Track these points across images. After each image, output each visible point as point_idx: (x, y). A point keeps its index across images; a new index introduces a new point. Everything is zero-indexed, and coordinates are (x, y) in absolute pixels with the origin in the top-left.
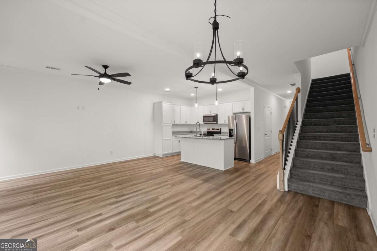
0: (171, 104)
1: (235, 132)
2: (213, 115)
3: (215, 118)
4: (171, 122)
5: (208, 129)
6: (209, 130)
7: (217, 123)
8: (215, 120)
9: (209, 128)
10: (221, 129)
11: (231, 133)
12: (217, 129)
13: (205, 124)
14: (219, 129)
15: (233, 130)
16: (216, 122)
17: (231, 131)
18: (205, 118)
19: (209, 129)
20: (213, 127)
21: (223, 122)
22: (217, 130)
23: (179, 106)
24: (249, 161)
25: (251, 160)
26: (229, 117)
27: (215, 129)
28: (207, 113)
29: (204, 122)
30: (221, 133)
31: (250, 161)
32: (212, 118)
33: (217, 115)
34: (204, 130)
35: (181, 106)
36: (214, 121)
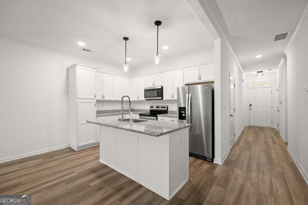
0: (94, 70)
1: (188, 112)
2: (158, 88)
3: (160, 92)
4: (94, 97)
5: (151, 107)
6: (152, 109)
7: (162, 99)
8: (160, 95)
9: (152, 105)
10: (167, 107)
11: (183, 113)
12: (163, 107)
13: (147, 100)
14: (165, 108)
15: (184, 108)
16: (160, 98)
17: (182, 110)
18: (146, 92)
19: (153, 107)
20: (158, 105)
21: (170, 98)
22: (162, 109)
23: (111, 75)
24: (211, 161)
25: (214, 159)
26: (178, 88)
27: (160, 107)
28: (150, 86)
29: (145, 97)
30: (168, 113)
31: (213, 161)
32: (156, 92)
33: (162, 87)
34: (147, 108)
35: (115, 76)
36: (158, 96)
